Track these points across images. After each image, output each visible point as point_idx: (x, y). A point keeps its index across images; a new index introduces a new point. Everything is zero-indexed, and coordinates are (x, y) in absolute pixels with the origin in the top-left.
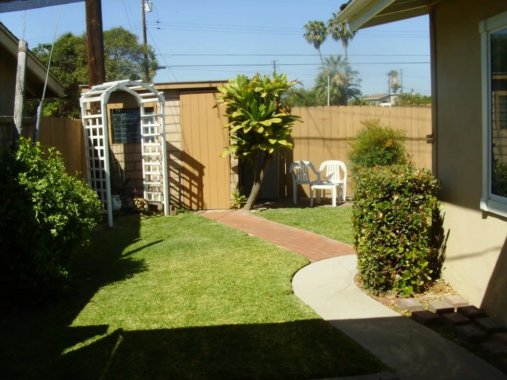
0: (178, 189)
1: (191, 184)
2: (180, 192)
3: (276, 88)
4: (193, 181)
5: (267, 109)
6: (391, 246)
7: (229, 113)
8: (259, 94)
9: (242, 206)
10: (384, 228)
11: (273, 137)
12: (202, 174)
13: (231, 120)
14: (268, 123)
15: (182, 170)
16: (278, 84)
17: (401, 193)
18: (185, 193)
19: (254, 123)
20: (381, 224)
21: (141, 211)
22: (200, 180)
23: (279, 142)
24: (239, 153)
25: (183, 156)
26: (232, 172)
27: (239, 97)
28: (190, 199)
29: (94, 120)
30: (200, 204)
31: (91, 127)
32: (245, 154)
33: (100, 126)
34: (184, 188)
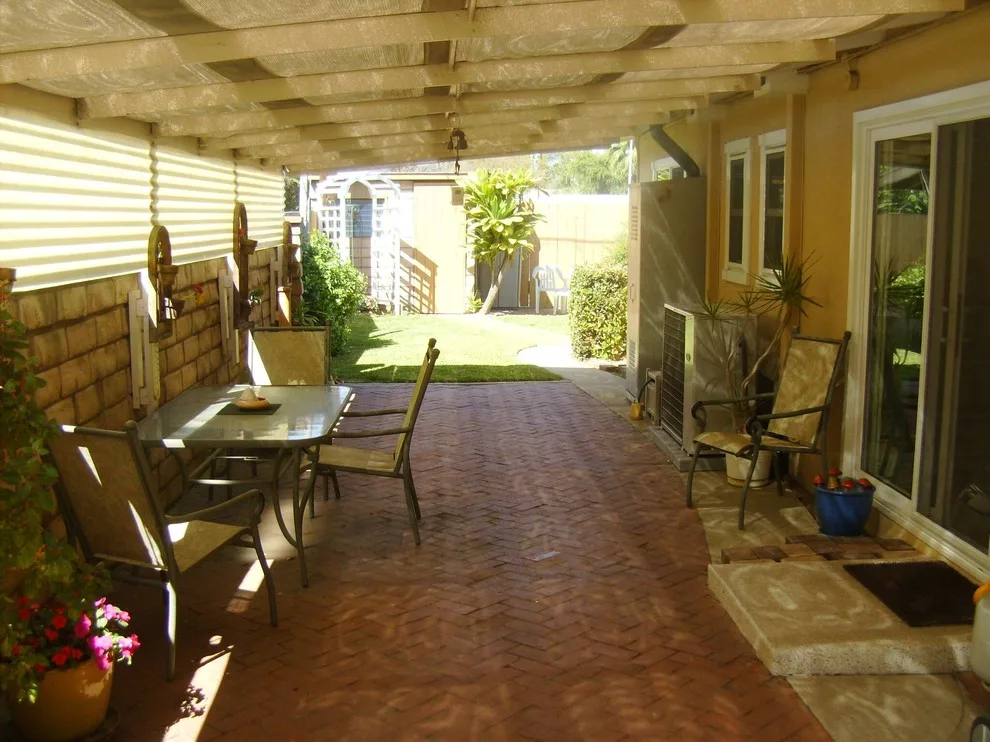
0: (408, 289)
1: (422, 284)
2: (409, 293)
3: (518, 185)
4: (424, 282)
5: (508, 207)
6: (592, 322)
7: (467, 209)
8: (500, 190)
9: (478, 310)
10: (587, 308)
11: (512, 237)
12: (434, 273)
13: (468, 216)
14: (508, 222)
15: (414, 269)
16: (520, 181)
17: (601, 282)
18: (415, 294)
19: (493, 221)
20: (585, 305)
21: (370, 310)
22: (432, 281)
23: (521, 242)
24: (477, 252)
25: (415, 254)
26: (468, 273)
27: (479, 193)
28: (421, 301)
29: (331, 213)
30: (431, 306)
31: (327, 219)
32: (483, 253)
33: (338, 219)
34: (414, 288)
